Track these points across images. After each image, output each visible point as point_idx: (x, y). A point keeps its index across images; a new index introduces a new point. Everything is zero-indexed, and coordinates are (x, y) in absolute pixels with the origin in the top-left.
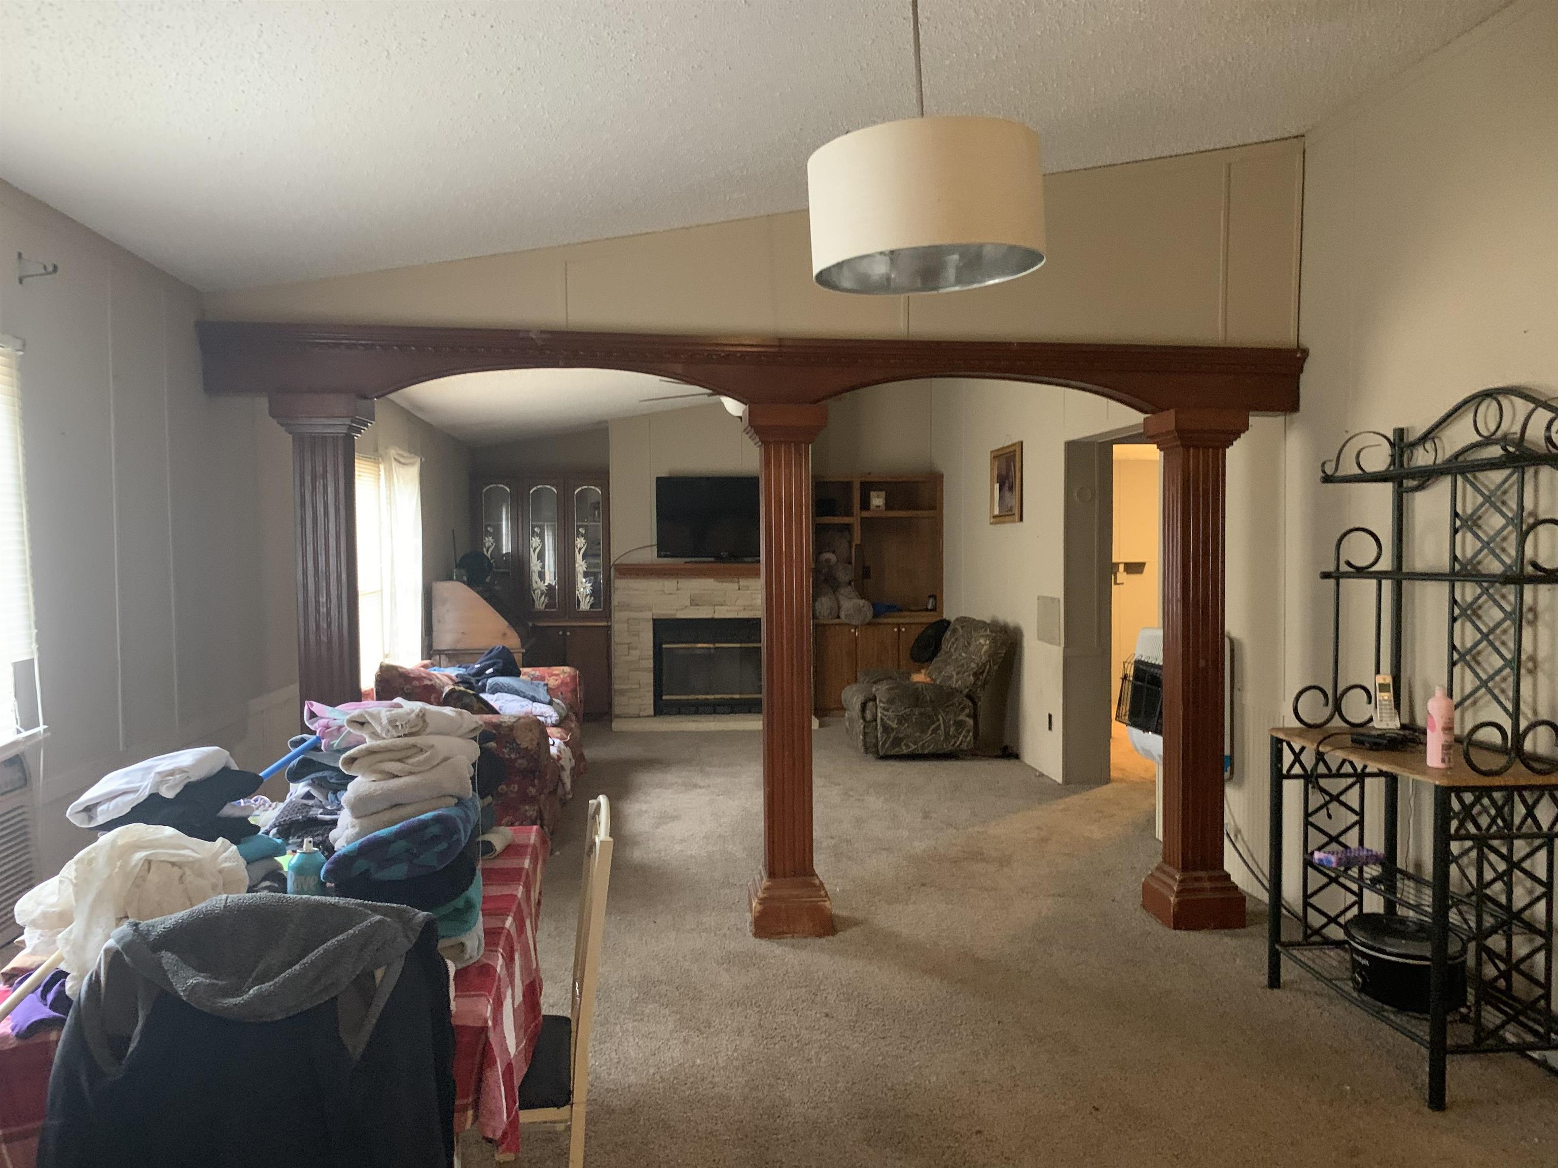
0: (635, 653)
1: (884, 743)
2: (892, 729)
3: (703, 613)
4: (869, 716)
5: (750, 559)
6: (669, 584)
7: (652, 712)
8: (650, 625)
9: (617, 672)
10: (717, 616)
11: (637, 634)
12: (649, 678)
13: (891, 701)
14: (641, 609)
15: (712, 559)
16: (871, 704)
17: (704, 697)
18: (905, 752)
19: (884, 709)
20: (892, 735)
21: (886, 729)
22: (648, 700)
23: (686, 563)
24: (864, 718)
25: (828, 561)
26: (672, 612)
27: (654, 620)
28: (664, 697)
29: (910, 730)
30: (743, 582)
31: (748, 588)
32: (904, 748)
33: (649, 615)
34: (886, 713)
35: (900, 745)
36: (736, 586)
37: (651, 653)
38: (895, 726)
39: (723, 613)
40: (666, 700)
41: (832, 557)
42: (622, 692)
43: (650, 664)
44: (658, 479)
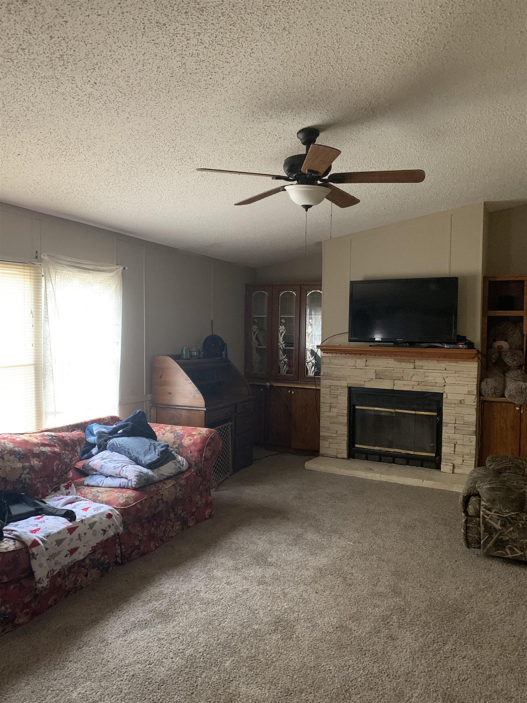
0: (335, 410)
1: (487, 542)
2: (496, 530)
3: (386, 385)
4: (471, 510)
5: (425, 345)
6: (360, 362)
7: (345, 455)
8: (346, 391)
9: (323, 422)
10: (395, 388)
11: (336, 397)
12: (344, 430)
13: (492, 501)
14: (338, 378)
15: (392, 344)
16: (473, 499)
17: (387, 449)
18: (510, 556)
19: (485, 507)
20: (495, 537)
21: (489, 529)
22: (343, 448)
23: (370, 346)
24: (466, 512)
25: (500, 347)
26: (362, 383)
27: (350, 388)
28: (357, 446)
29: (515, 535)
30: (418, 363)
31: (422, 367)
32: (508, 551)
33: (345, 384)
34: (489, 513)
35: (503, 548)
36: (412, 366)
37: (346, 412)
38: (498, 527)
39: (400, 386)
40: (357, 447)
41: (504, 345)
42: (326, 438)
43: (345, 420)
44: (352, 283)
